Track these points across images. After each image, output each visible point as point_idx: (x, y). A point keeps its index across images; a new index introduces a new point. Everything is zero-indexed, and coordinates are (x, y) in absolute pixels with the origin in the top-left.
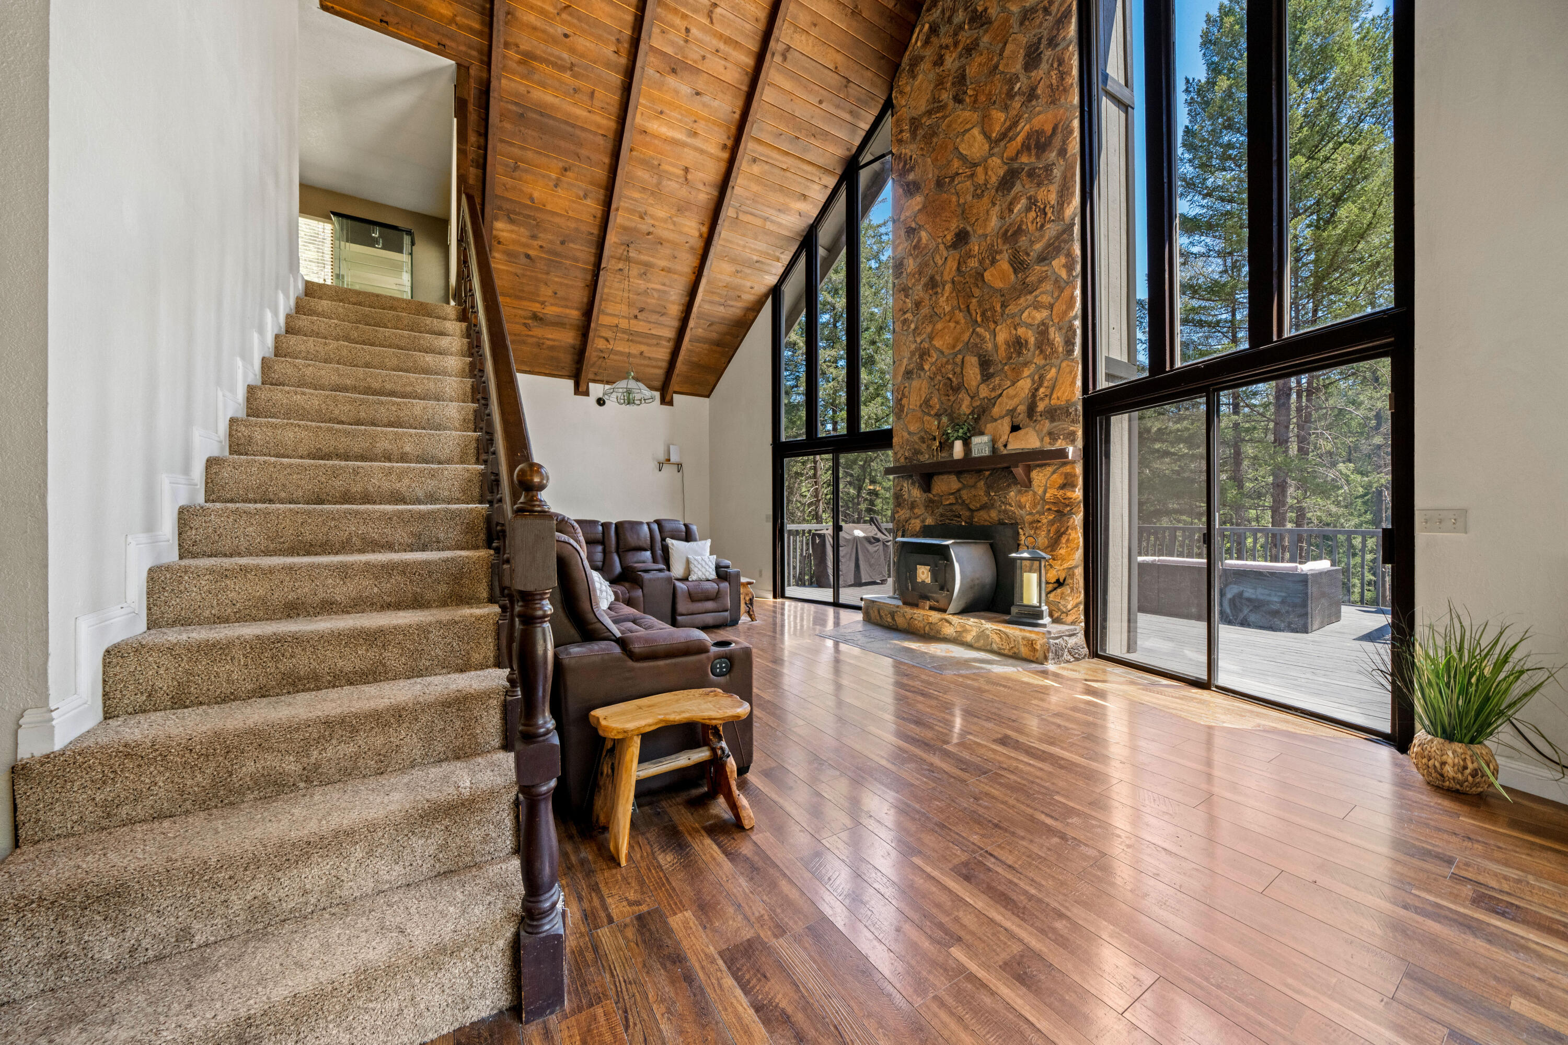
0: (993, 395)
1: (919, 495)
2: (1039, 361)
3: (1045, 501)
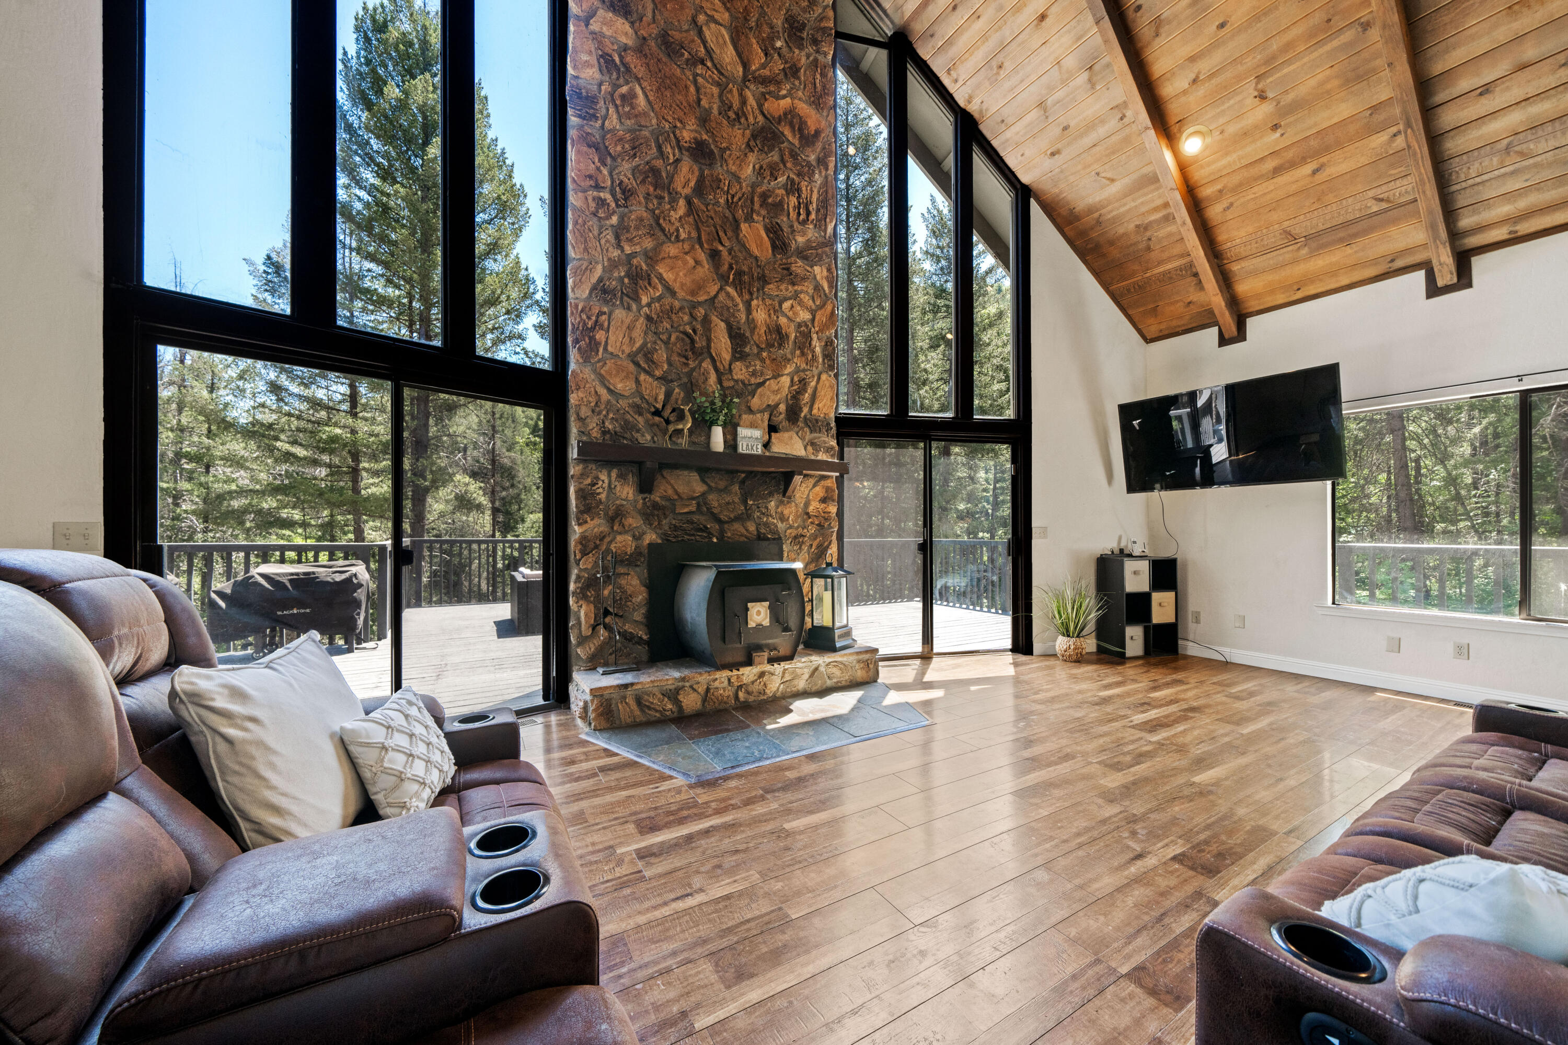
0: (753, 381)
2: (798, 361)
3: (807, 514)
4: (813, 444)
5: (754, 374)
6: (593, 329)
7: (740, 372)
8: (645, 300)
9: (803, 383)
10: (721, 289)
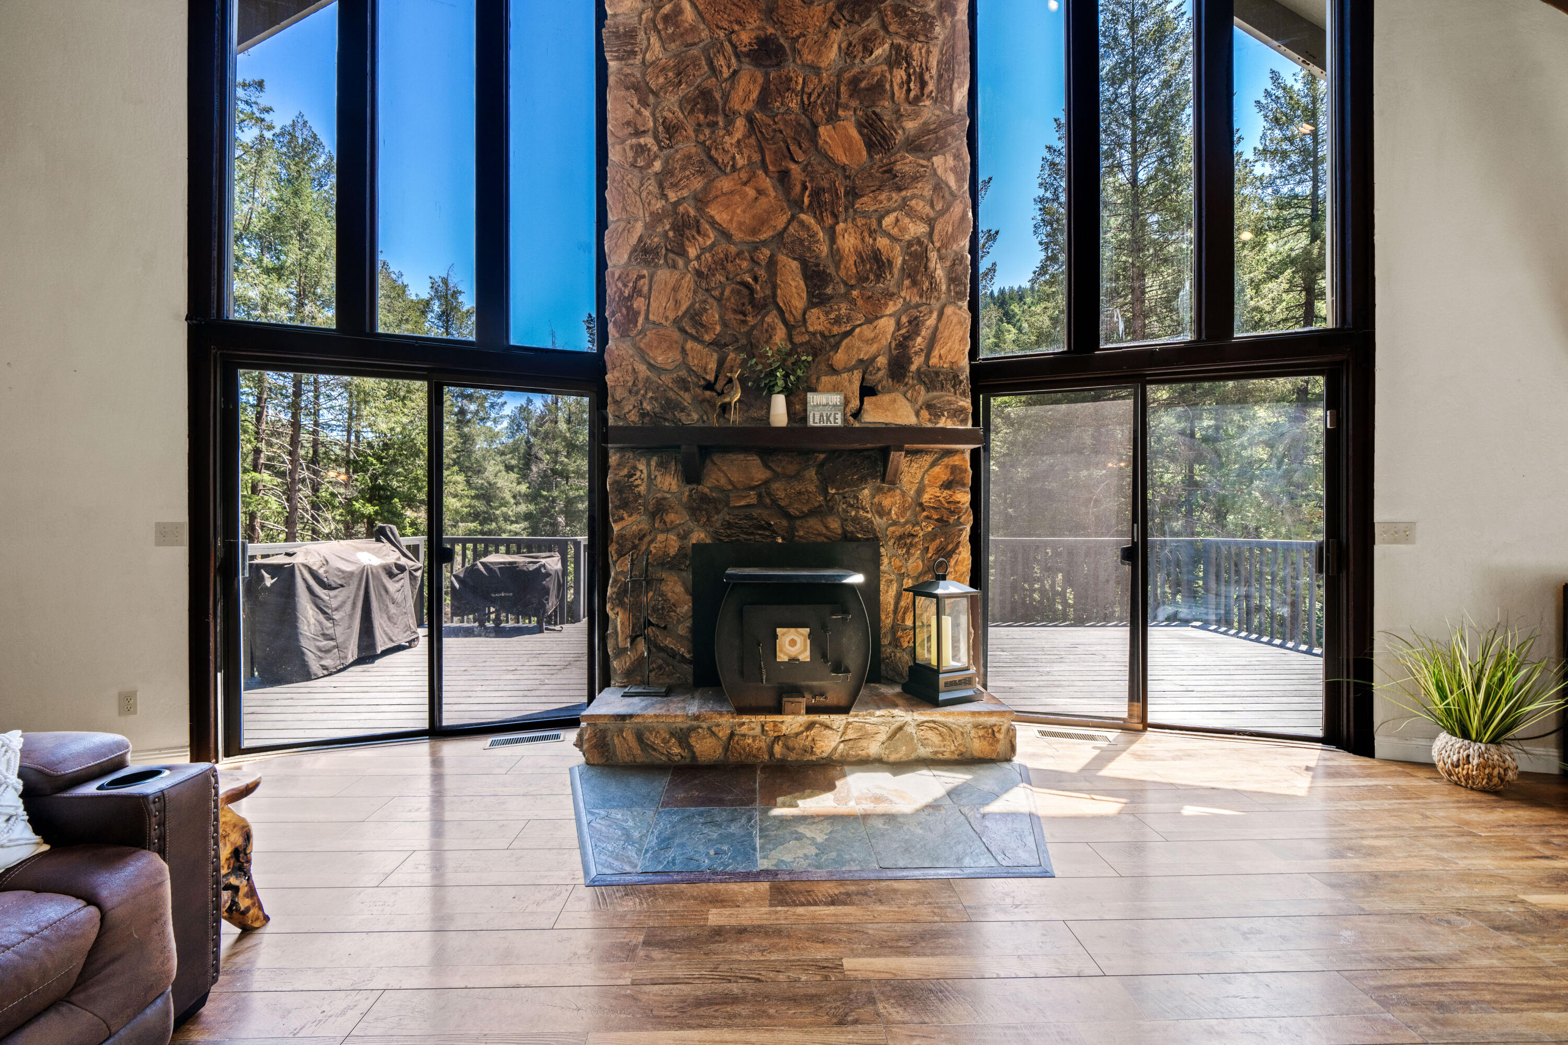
0: (836, 330)
1: (674, 488)
2: (909, 295)
3: (921, 505)
4: (929, 406)
5: (837, 321)
6: (630, 298)
7: (817, 321)
8: (692, 252)
9: (915, 324)
10: (793, 217)
